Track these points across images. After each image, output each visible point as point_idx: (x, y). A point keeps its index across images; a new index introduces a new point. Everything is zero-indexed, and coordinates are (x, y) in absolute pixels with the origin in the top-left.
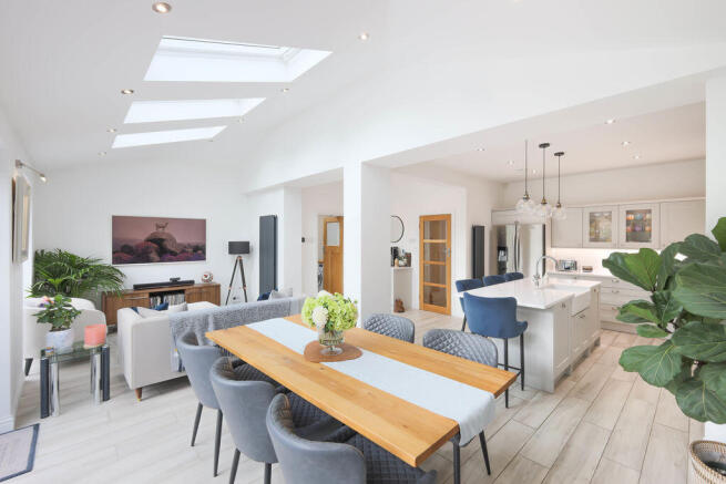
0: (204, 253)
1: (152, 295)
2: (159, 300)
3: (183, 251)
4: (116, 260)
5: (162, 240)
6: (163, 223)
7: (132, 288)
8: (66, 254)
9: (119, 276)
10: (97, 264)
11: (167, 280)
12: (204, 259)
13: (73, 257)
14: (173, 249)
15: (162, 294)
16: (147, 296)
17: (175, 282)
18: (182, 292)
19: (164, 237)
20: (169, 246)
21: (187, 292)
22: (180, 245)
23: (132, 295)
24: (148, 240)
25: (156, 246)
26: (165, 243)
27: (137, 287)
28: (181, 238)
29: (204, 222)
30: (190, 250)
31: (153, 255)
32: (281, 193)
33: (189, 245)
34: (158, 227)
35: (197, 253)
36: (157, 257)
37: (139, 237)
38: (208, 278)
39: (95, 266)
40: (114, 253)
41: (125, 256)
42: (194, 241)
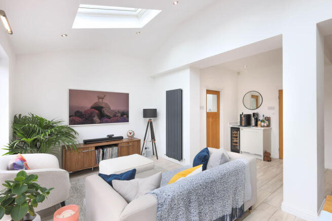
0: (128, 117)
1: (97, 148)
2: (101, 151)
3: (115, 116)
4: (72, 122)
5: (102, 107)
6: (102, 95)
7: (82, 142)
8: (37, 117)
9: (73, 133)
10: (59, 125)
11: (105, 136)
12: (128, 121)
13: (42, 119)
14: (108, 114)
15: (103, 147)
16: (94, 149)
17: (110, 138)
18: (116, 145)
19: (103, 105)
20: (106, 112)
21: (119, 145)
22: (113, 111)
23: (84, 149)
24: (92, 108)
25: (97, 111)
26: (104, 109)
27: (86, 142)
28: (114, 106)
29: (127, 95)
30: (120, 115)
31: (96, 118)
32: (187, 72)
33: (119, 112)
34: (99, 98)
35: (123, 117)
36: (98, 120)
37: (87, 105)
38: (131, 135)
39: (58, 127)
40: (70, 116)
41: (77, 119)
42: (122, 108)
